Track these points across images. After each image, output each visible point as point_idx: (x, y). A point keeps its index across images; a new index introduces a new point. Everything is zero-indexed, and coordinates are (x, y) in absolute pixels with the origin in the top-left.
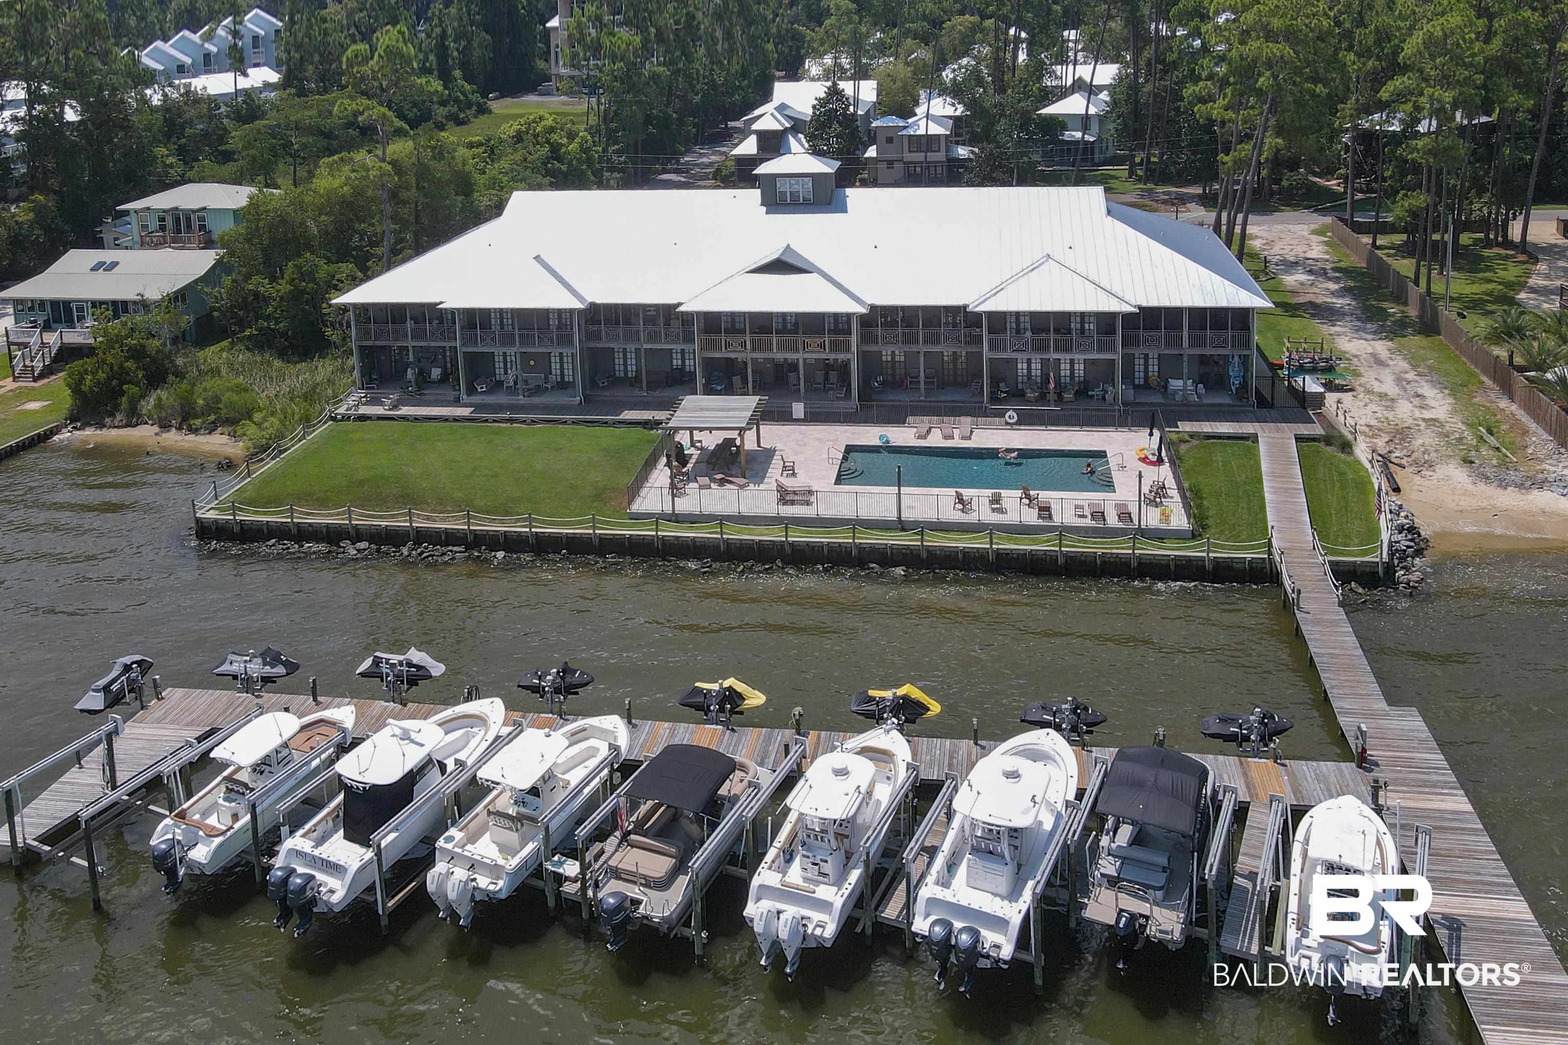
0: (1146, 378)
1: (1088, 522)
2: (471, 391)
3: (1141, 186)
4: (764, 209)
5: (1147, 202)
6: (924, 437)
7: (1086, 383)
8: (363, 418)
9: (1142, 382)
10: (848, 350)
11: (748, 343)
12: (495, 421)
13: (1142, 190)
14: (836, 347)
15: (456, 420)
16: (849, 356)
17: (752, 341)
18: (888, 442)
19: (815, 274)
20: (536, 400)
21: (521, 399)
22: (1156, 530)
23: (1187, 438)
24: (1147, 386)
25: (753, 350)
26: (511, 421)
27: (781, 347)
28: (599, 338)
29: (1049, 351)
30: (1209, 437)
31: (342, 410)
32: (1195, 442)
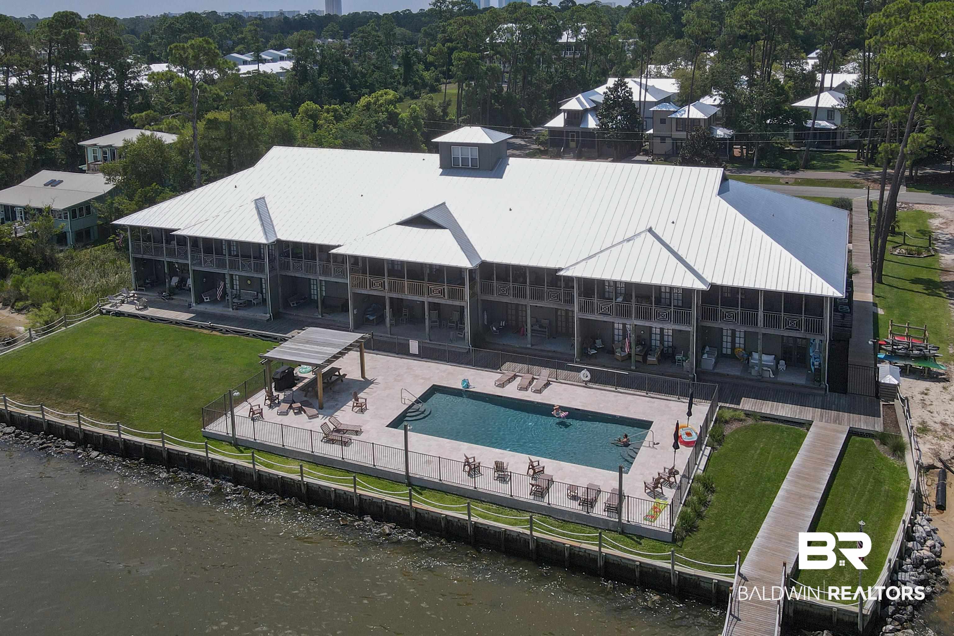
0: (733, 348)
1: (574, 507)
2: (199, 301)
3: (863, 167)
4: (441, 170)
5: (860, 180)
6: (502, 385)
7: (674, 347)
8: (119, 314)
9: (729, 351)
10: (462, 298)
11: (386, 284)
12: (202, 327)
13: (861, 170)
14: (453, 295)
15: (177, 323)
16: (462, 304)
17: (389, 283)
18: (468, 386)
19: (448, 230)
20: (241, 313)
21: (230, 312)
22: (638, 527)
23: (743, 416)
24: (733, 356)
25: (390, 290)
26: (213, 329)
27: (412, 290)
28: (288, 268)
29: (630, 316)
30: (765, 417)
31: (107, 307)
32: (750, 422)
